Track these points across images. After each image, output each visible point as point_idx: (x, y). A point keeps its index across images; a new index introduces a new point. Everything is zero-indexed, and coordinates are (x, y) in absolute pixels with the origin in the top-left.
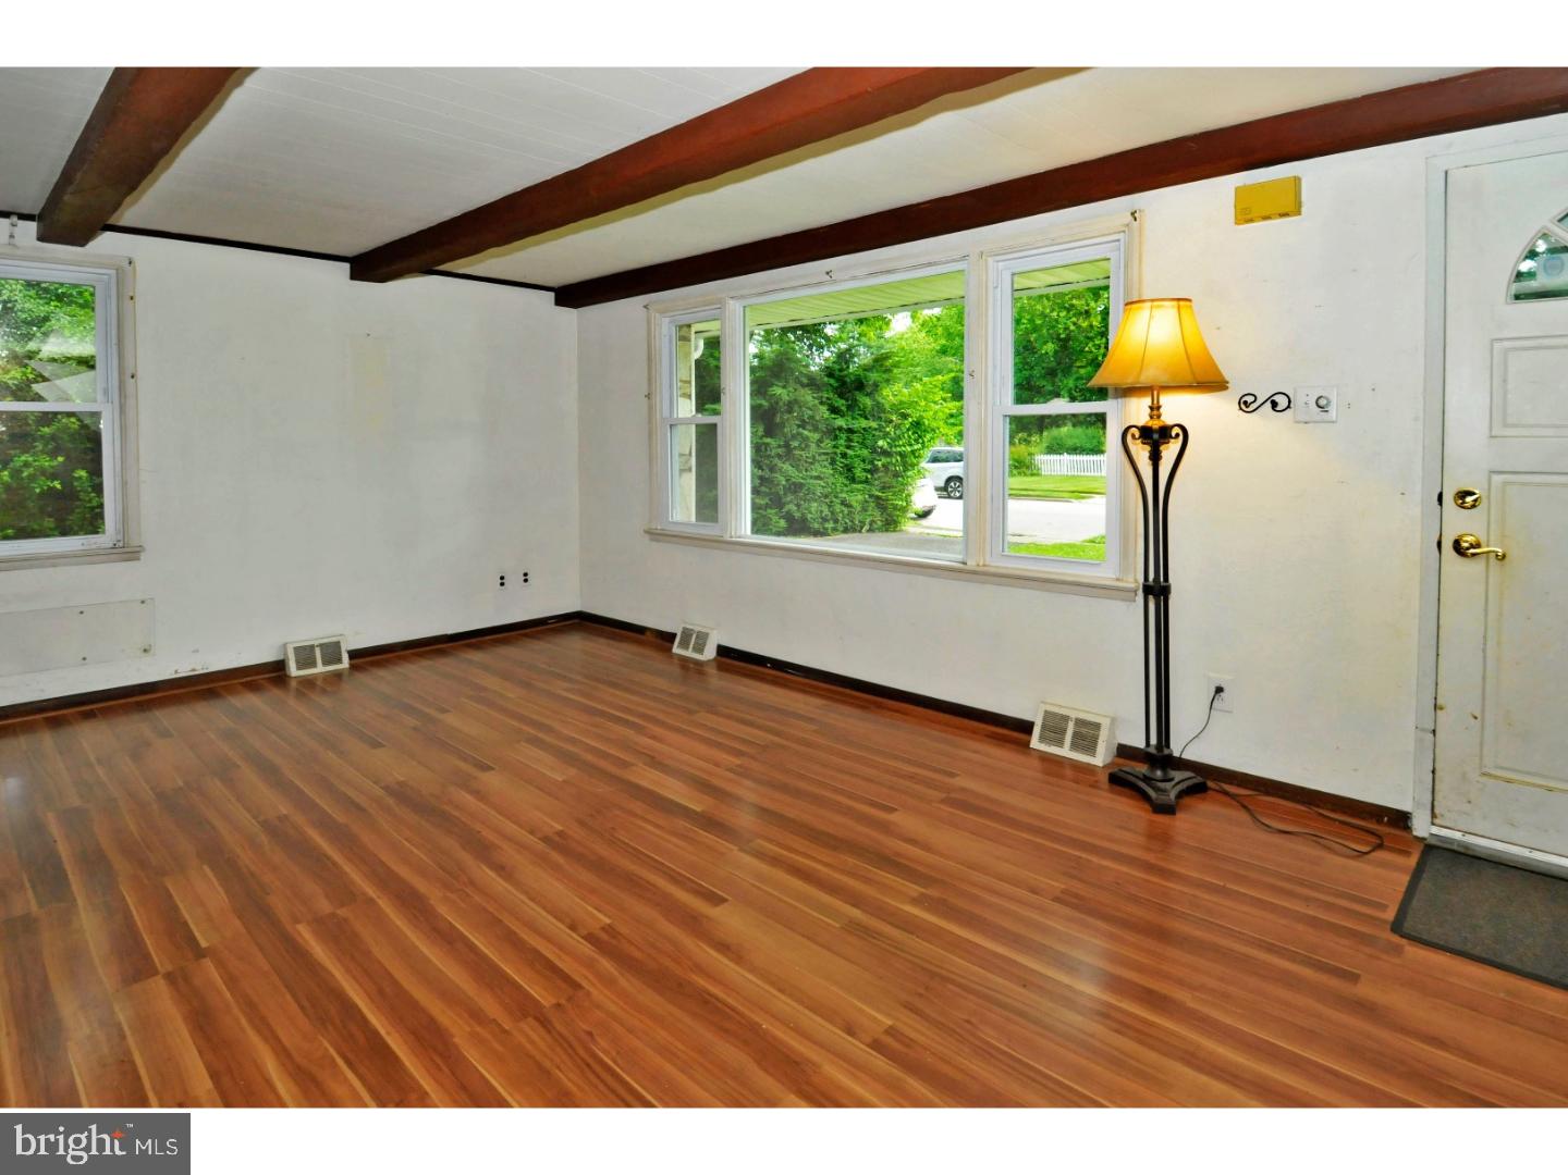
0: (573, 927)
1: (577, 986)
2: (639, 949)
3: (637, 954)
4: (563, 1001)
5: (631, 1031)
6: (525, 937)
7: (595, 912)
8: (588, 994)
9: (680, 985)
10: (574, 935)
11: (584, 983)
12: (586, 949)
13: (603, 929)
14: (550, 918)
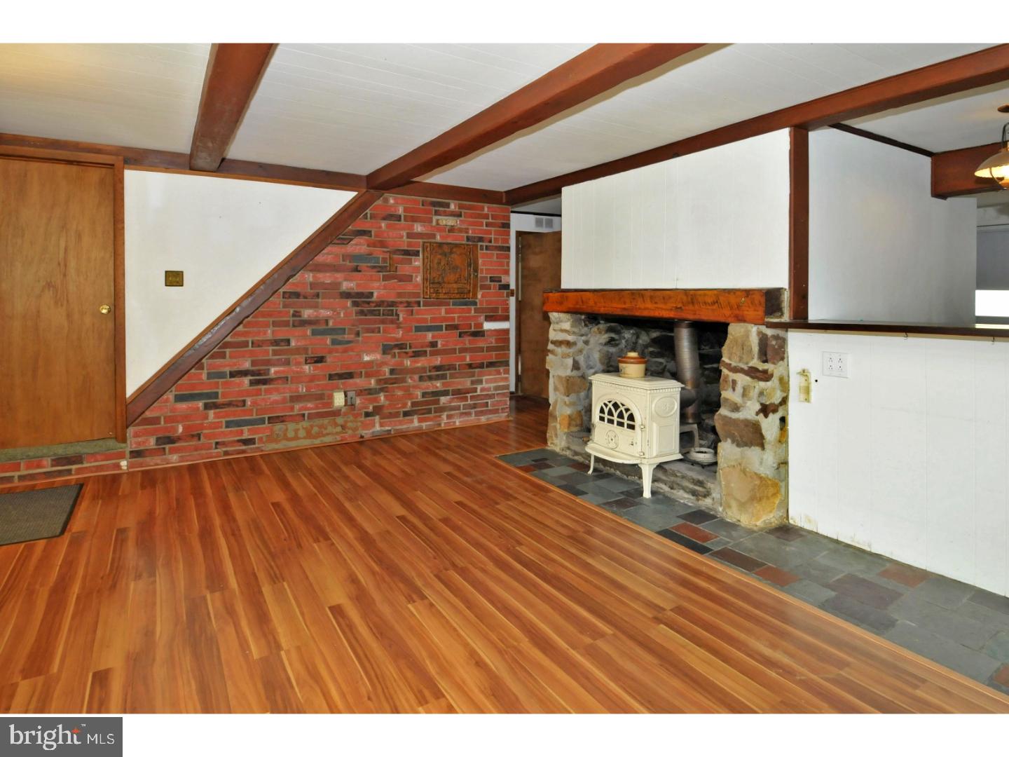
0: (432, 605)
1: (437, 576)
2: (400, 589)
3: (401, 585)
4: (444, 571)
5: (418, 557)
6: (460, 604)
7: (415, 613)
8: (432, 572)
9: (387, 569)
10: (432, 601)
11: (432, 575)
12: (427, 592)
13: (414, 602)
14: (445, 614)
